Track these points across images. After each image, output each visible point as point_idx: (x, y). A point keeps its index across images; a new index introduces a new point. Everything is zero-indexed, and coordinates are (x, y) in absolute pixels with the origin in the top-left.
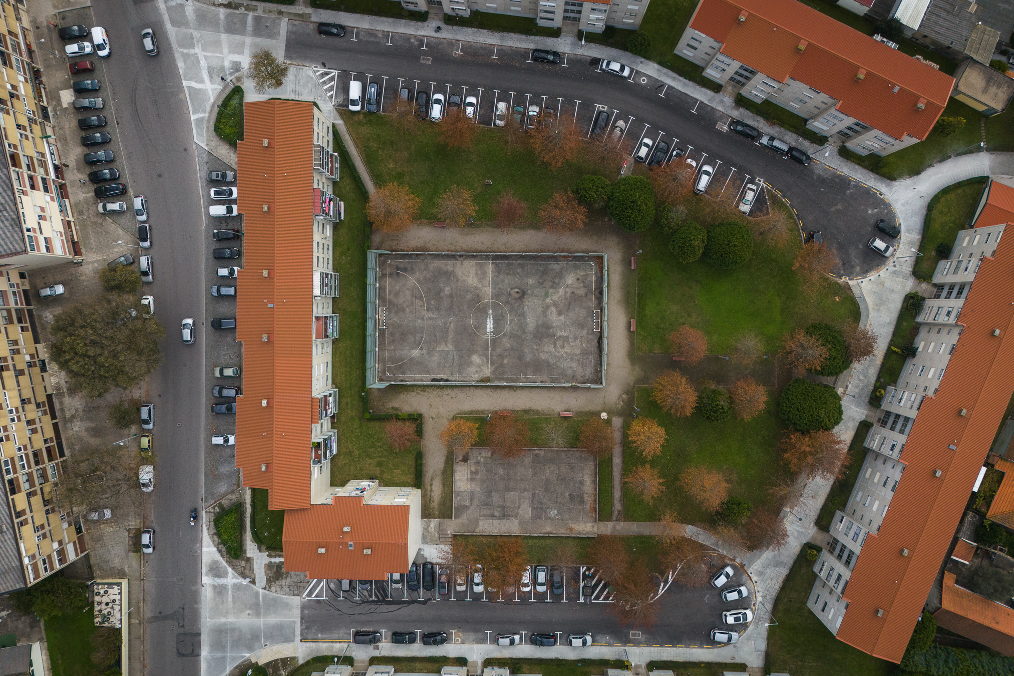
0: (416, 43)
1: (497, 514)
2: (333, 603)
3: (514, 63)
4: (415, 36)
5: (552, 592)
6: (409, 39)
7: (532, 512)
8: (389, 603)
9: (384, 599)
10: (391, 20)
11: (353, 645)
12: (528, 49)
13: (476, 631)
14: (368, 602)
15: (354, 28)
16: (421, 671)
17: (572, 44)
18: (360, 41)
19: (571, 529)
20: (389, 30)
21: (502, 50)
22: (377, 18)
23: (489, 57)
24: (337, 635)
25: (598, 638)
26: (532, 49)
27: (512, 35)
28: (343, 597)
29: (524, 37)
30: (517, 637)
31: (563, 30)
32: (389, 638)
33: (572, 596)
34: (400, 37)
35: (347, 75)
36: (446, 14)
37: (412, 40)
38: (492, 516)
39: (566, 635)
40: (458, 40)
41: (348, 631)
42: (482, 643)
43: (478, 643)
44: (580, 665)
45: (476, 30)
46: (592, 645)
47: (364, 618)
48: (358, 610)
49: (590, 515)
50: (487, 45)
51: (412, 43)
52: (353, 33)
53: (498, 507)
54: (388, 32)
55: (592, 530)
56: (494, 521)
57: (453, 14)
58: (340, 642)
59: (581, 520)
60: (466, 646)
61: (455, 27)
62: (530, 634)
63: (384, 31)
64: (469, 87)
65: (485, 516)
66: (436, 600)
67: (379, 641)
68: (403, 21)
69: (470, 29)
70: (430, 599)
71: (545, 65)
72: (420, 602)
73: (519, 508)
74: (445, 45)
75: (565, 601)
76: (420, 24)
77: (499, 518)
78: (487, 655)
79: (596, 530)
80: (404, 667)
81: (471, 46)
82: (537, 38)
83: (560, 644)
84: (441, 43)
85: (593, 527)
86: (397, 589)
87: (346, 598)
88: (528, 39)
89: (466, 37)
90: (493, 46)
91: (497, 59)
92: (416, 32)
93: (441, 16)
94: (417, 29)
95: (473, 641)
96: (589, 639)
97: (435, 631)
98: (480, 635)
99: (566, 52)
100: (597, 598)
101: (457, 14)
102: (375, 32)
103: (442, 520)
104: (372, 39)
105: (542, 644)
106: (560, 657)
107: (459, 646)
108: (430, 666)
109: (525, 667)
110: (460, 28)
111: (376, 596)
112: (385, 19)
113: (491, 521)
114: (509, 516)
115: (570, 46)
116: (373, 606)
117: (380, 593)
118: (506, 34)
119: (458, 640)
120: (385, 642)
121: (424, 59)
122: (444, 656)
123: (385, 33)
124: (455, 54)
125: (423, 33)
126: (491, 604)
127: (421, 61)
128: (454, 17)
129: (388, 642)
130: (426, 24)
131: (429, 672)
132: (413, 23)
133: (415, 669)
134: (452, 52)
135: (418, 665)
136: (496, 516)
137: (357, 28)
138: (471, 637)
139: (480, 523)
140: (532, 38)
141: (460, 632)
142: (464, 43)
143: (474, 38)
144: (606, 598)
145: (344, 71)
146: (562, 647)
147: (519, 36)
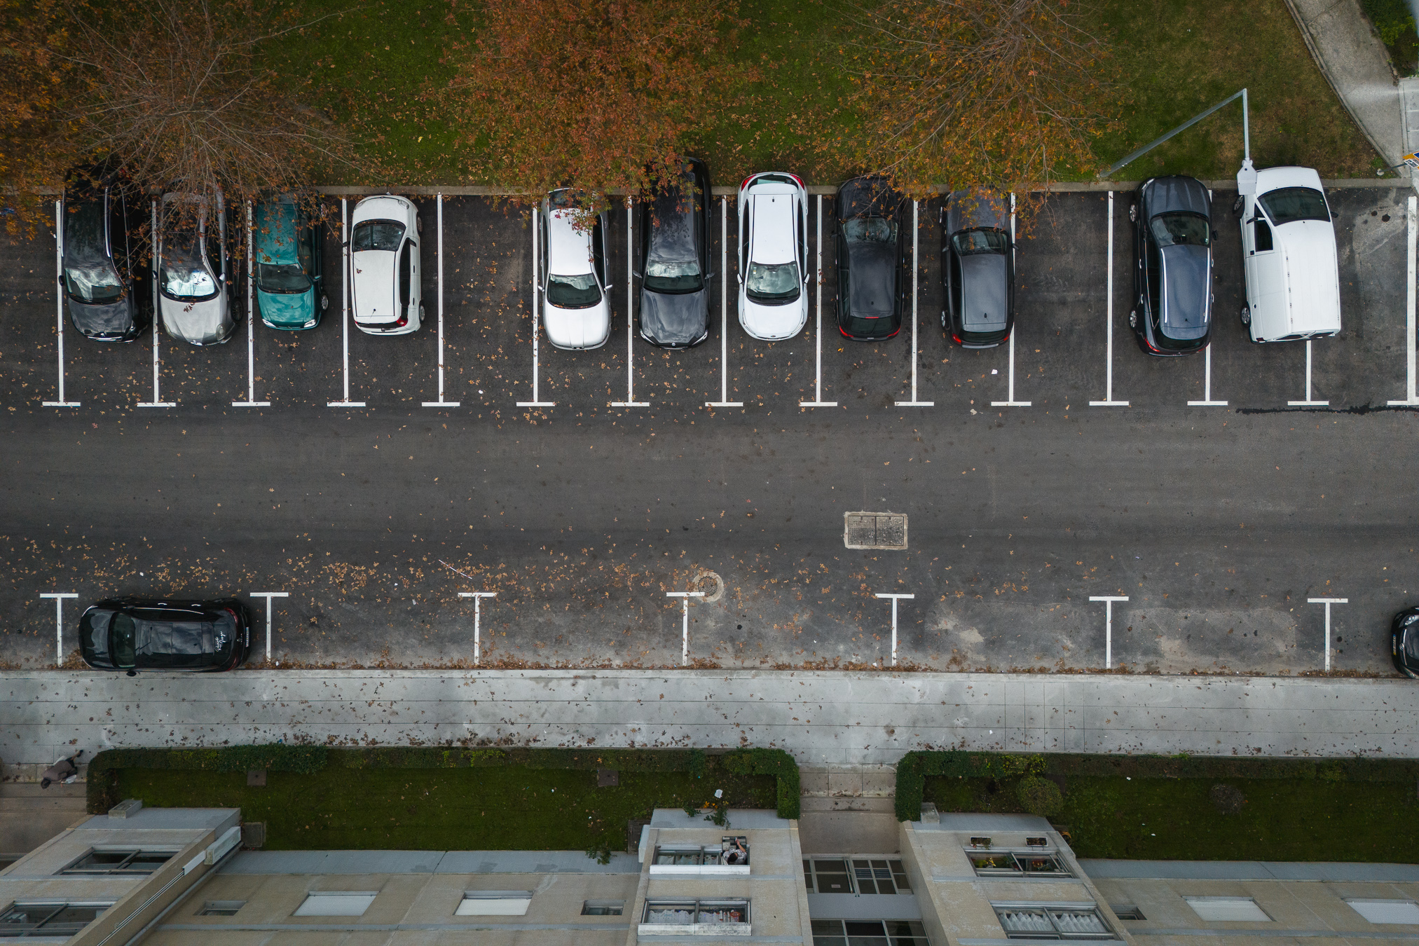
0: (947, 623)
3: (362, 575)
4: (958, 662)
6: (992, 644)
10: (1117, 743)
12: (285, 666)
15: (1334, 674)
17: (31, 723)
18: (1290, 597)
20: (1118, 681)
21: (439, 642)
22: (1203, 746)
23: (509, 594)
26: (262, 666)
27: (388, 737)
29: (319, 734)
31: (83, 803)
34: (1045, 651)
35: (1344, 386)
36: (791, 812)
37: (972, 637)
40: (702, 666)
45: (598, 744)
50: (529, 658)
51: (970, 619)
52: (1337, 640)
54: (1123, 671)
57: (741, 820)
61: (731, 740)
63: (1152, 671)
64: (604, 409)
68: (1042, 743)
69: (641, 740)
71: (178, 585)
74: (774, 630)
76: (942, 740)
81: (621, 646)
82: (240, 736)
84: (802, 639)
88: (294, 723)
89: (656, 689)
90: (495, 657)
91: (458, 583)
92: (952, 690)
93: (819, 799)
94: (951, 705)
99: (63, 678)
101: (719, 821)
102: (1205, 661)
104: (1215, 617)
110: (701, 740)
112: (1155, 745)
115: (43, 710)
118: (427, 736)
121: (891, 534)
123: (1141, 661)
124: (710, 587)
125: (915, 685)
127: (901, 521)
128: (737, 801)
130: (905, 742)
132: (982, 740)
134: (730, 595)
137: (1319, 674)
140: (268, 734)
142: (667, 656)
143: (608, 693)
145: (1363, 410)
147: (349, 734)
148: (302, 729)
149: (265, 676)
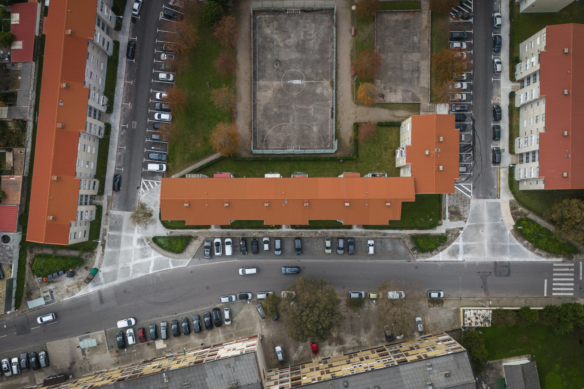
0: (124, 131)
1: (417, 75)
2: (475, 178)
3: (135, 71)
4: (120, 132)
5: (467, 39)
6: (122, 135)
7: (415, 52)
8: (474, 143)
9: (472, 146)
10: (110, 147)
11: (502, 165)
12: (127, 62)
13: (492, 88)
14: (474, 157)
15: (115, 169)
16: (518, 122)
17: (123, 34)
18: (123, 166)
19: (426, 27)
20: (117, 148)
21: (127, 78)
22: (109, 155)
23: (132, 86)
24: (495, 176)
25: (496, 9)
26: (127, 59)
27: (118, 72)
28: (471, 172)
29: (119, 64)
30: (496, 60)
31: (114, 40)
32: (497, 142)
33: (469, 27)
34: (120, 141)
35: (144, 173)
36: (106, 112)
37: (122, 134)
38: (418, 78)
39: (494, 30)
40: (122, 105)
41: (493, 169)
42: (500, 83)
43: (500, 85)
44: (513, 20)
45: (115, 94)
46: (500, 13)
47: (484, 159)
48: (479, 163)
49: (417, 15)
50: (125, 87)
51: (124, 133)
52: (119, 170)
53: (412, 75)
54: (118, 148)
55: (426, 14)
56: (421, 76)
57: (106, 107)
58: (500, 174)
59: (420, 21)
60: (502, 94)
61: (114, 107)
62: (494, 53)
63: (117, 151)
64: (150, 98)
65: (418, 83)
66: (472, 114)
67: (499, 148)
68: (111, 139)
69: (115, 98)
70: (472, 117)
71: (136, 51)
72: (473, 124)
73: (413, 61)
74: (125, 113)
75: (472, 31)
76: (112, 129)
77: (419, 73)
78: (508, 80)
79: (426, 12)
80: (516, 132)
81: (125, 97)
82: (120, 56)
83: (500, 33)
84: (124, 116)
85: (424, 13)
86: (465, 138)
87: (471, 171)
88: (121, 62)
89: (120, 100)
90: (125, 83)
91: (133, 81)
92: (117, 131)
93: (107, 116)
94: (116, 130)
95: (498, 89)
96: (496, 14)
97: (492, 114)
98: (495, 85)
99: (128, 38)
100: (470, 10)
101: (106, 104)
102: (118, 157)
103: (421, 110)
104: (122, 158)
105: (500, 44)
106: (508, 33)
107: (502, 98)
108: (515, 116)
109: (515, 55)
110: (114, 104)
111: (470, 151)
112: (110, 151)
113: (421, 79)
114: (418, 67)
115: (124, 36)
116: (477, 153)
117: (468, 149)
118: (118, 76)
119: (498, 99)
120: (500, 146)
121: (134, 126)
122: (508, 107)
123: (118, 150)
124: (130, 107)
125: (118, 127)
126: (474, 78)
127: (135, 128)
128: (108, 107)
129: (499, 144)
130: (112, 125)
131: (519, 116)
132: (112, 133)
133: (517, 125)
134: (129, 109)
135: (514, 124)
136: (418, 76)
137: (115, 168)
138: (496, 91)
139: (423, 85)
140: (120, 59)
141: (493, 98)
142: (124, 102)
143: (120, 95)
144: (470, 5)
145: (142, 175)
146: (502, 32)
147: (119, 68)
148: (120, 63)
149: (126, 59)
